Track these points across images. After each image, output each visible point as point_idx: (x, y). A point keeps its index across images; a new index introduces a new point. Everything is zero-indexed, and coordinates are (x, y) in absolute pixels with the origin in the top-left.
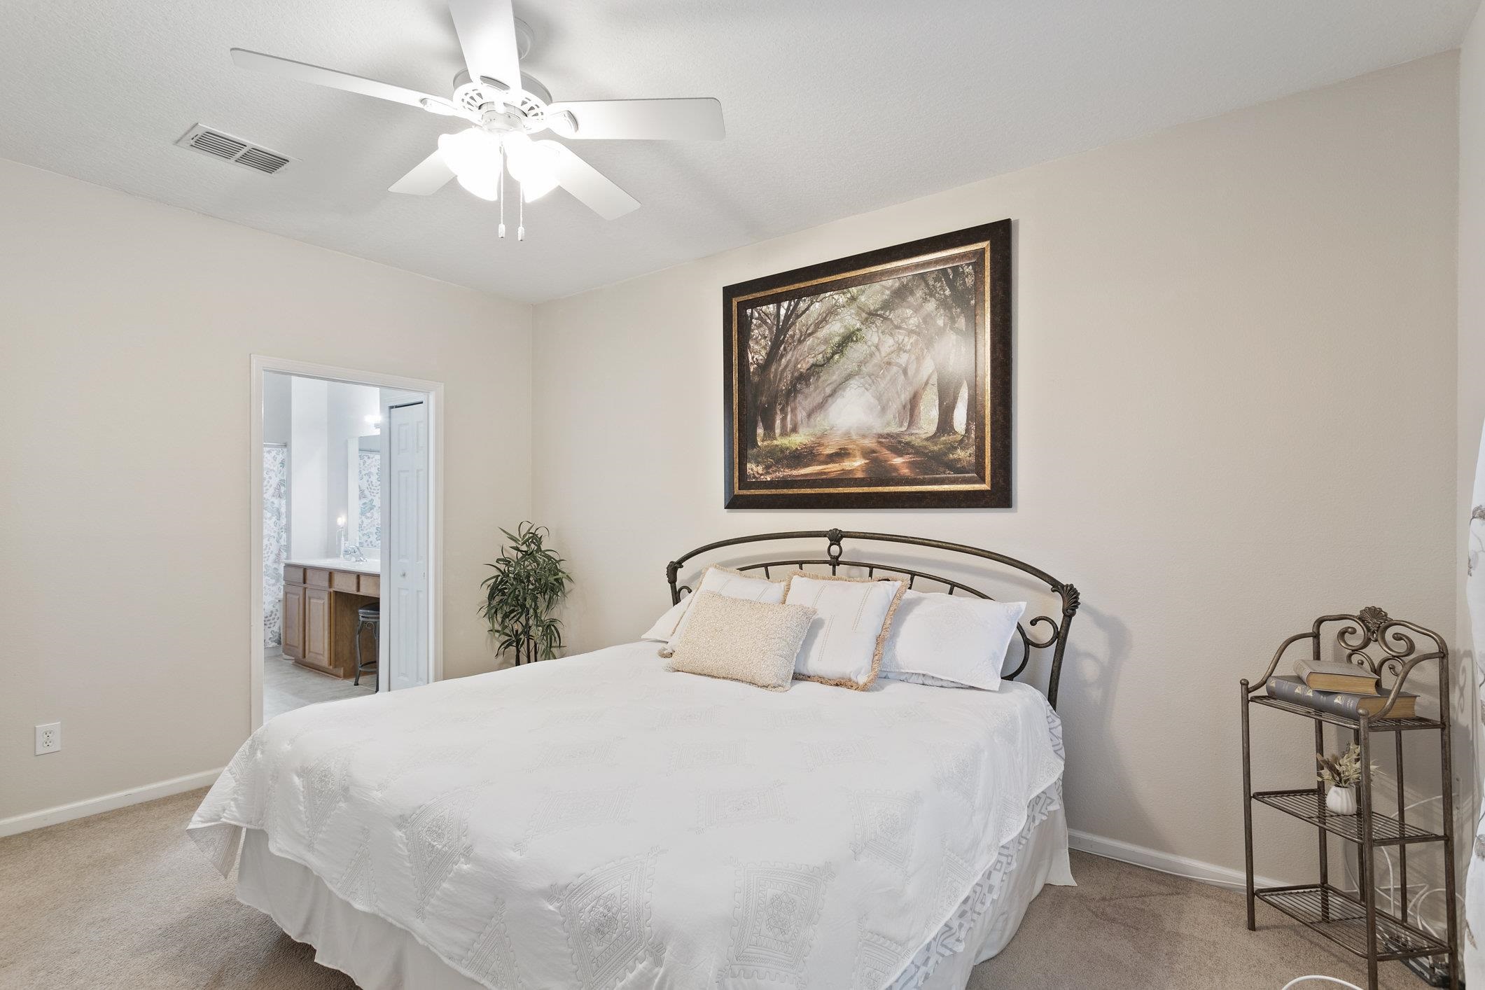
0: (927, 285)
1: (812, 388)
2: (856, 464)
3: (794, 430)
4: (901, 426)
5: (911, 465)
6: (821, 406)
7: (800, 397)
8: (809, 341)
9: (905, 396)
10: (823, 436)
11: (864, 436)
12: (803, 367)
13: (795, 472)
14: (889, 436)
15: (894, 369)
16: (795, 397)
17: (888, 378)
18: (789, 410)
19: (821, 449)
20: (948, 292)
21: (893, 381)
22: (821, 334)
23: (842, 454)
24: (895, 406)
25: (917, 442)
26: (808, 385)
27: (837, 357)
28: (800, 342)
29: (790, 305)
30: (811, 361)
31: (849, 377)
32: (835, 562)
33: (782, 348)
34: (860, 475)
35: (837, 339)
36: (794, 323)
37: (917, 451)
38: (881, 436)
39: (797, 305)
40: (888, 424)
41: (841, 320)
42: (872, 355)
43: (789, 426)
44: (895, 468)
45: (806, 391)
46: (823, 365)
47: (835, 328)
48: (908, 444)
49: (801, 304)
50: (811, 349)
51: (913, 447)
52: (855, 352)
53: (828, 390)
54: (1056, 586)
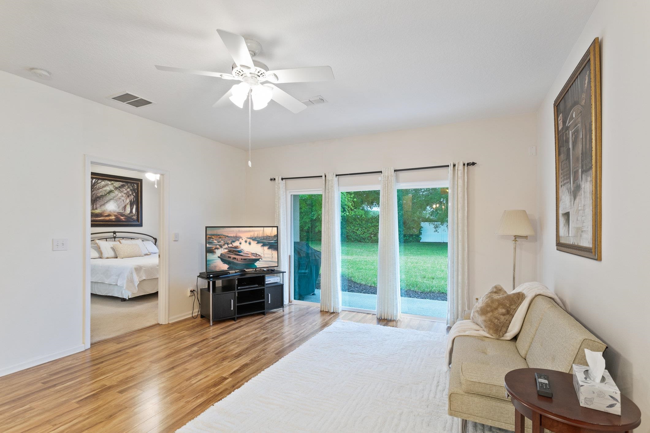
0: (128, 186)
1: (101, 200)
2: (113, 218)
3: (96, 209)
4: (123, 211)
5: (125, 218)
6: (104, 204)
7: (98, 202)
8: (101, 190)
9: (123, 206)
10: (104, 211)
11: (114, 212)
12: (99, 195)
13: (97, 219)
14: (120, 213)
15: (121, 200)
16: (96, 202)
17: (120, 201)
18: (95, 204)
19: (104, 214)
20: (132, 188)
21: (121, 202)
22: (105, 189)
23: (109, 215)
24: (121, 207)
25: (126, 214)
26: (100, 199)
27: (108, 195)
28: (98, 189)
29: (96, 180)
30: (101, 194)
31: (111, 199)
32: (115, 238)
33: (93, 189)
34: (114, 220)
35: (108, 191)
36: (96, 185)
37: (126, 216)
38: (118, 213)
39: (97, 181)
40: (120, 210)
41: (109, 187)
42: (116, 196)
43: (95, 208)
44: (121, 219)
45: (99, 201)
46: (104, 196)
47: (108, 189)
48: (124, 215)
49: (99, 181)
50: (101, 192)
51: (125, 215)
52: (112, 195)
53: (105, 201)
54: (154, 238)
